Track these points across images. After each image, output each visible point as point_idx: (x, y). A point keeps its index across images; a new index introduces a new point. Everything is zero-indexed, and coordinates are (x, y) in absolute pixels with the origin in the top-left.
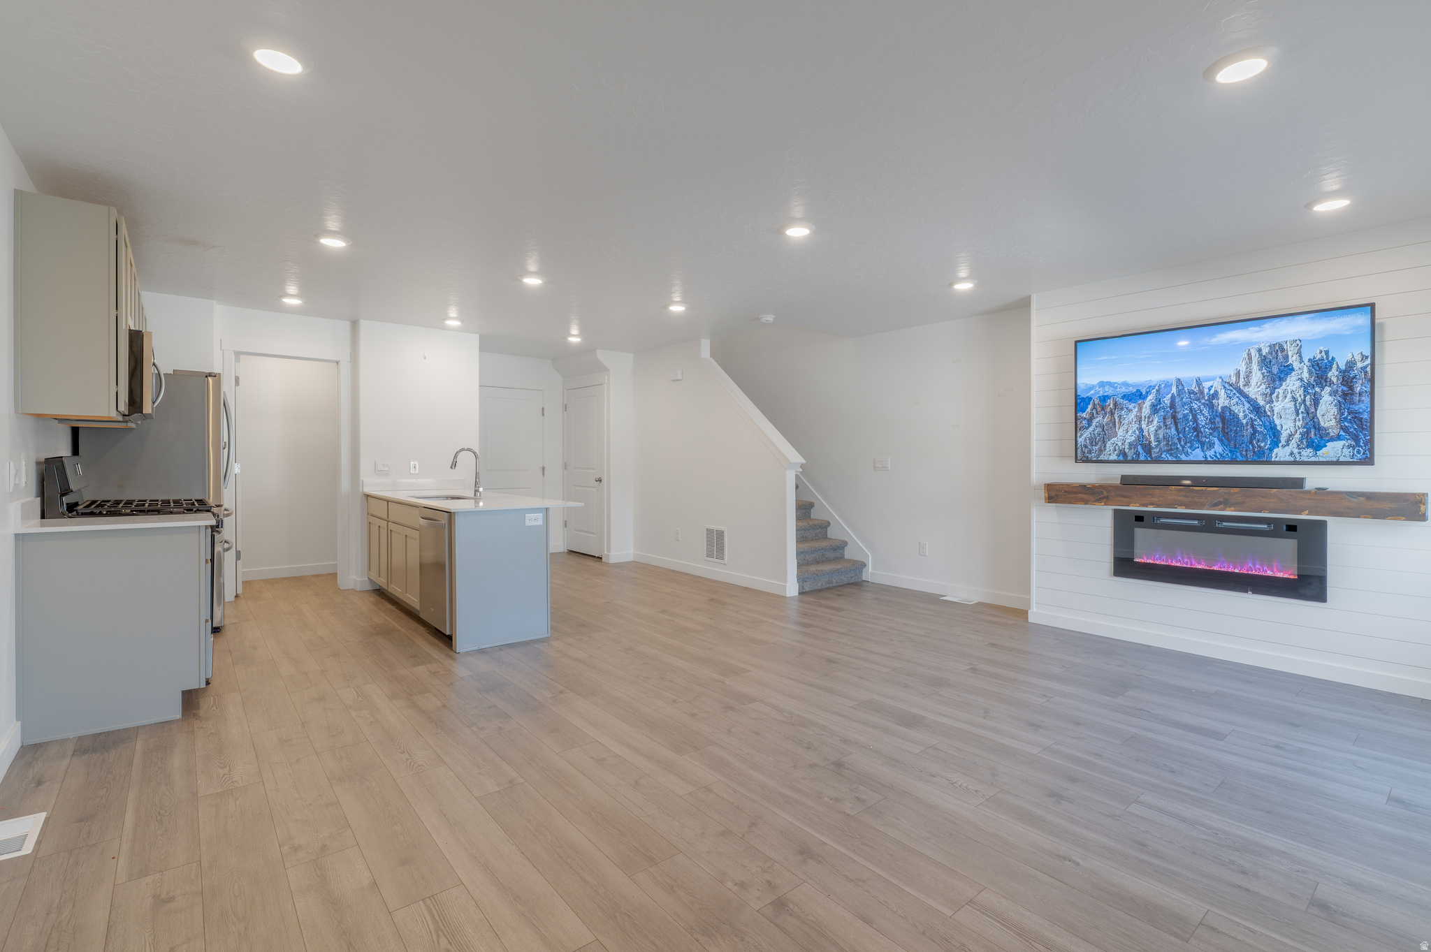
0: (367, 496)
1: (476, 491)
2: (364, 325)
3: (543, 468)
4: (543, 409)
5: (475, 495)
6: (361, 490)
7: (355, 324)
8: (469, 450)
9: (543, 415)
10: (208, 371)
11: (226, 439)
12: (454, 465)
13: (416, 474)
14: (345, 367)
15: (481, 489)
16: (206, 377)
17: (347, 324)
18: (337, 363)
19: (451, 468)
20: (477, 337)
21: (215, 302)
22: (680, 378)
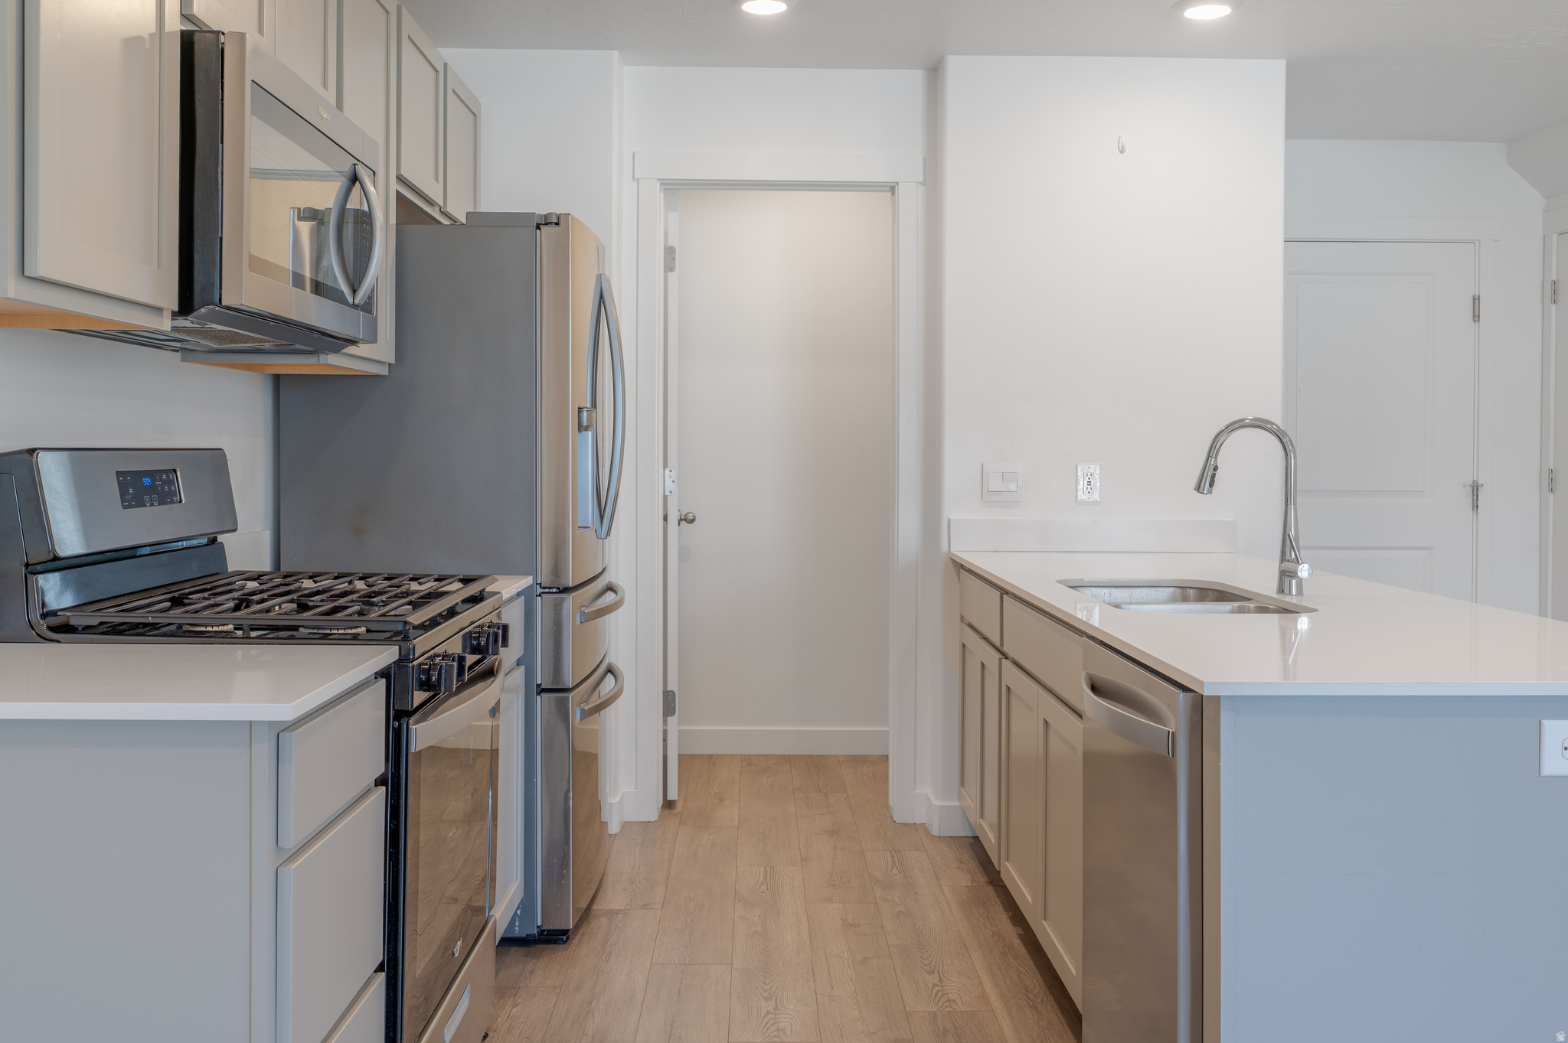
0: (961, 568)
1: (1286, 575)
2: (956, 67)
3: (1475, 489)
4: (1476, 300)
5: (1281, 590)
6: (944, 547)
7: (935, 72)
8: (1259, 424)
9: (1476, 317)
10: (541, 210)
12: (1207, 480)
13: (1095, 503)
14: (911, 198)
15: (1304, 571)
16: (538, 227)
17: (916, 78)
18: (892, 189)
19: (1198, 488)
20: (1277, 69)
21: (616, 53)
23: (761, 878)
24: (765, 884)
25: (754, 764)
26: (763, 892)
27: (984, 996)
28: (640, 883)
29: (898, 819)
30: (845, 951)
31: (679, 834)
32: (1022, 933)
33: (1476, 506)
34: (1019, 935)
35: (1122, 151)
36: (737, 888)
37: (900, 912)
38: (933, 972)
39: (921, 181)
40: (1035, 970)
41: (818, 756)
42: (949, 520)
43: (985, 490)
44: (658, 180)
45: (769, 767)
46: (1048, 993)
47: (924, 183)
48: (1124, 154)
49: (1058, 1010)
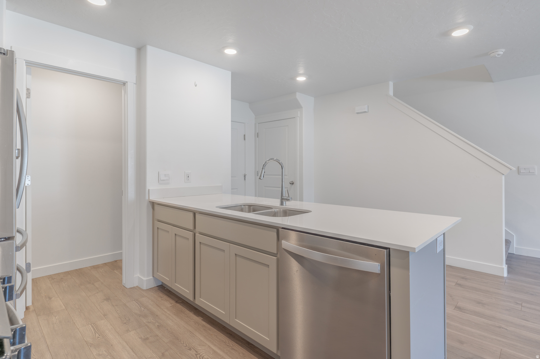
3: (245, 176)
9: (245, 139)
11: (19, 146)
20: (229, 73)
22: (367, 111)
23: (93, 331)
24: (96, 333)
25: (54, 279)
26: (98, 337)
27: (215, 352)
28: (34, 355)
29: (128, 286)
30: (152, 353)
31: (40, 321)
32: (202, 319)
33: (245, 179)
34: (202, 320)
35: (196, 86)
36: (85, 340)
37: (158, 326)
38: (191, 349)
39: (135, 83)
40: (219, 332)
41: (79, 269)
42: (149, 190)
43: (160, 180)
44: (24, 60)
45: (62, 278)
46: (231, 340)
47: (136, 84)
48: (196, 87)
49: (240, 347)
